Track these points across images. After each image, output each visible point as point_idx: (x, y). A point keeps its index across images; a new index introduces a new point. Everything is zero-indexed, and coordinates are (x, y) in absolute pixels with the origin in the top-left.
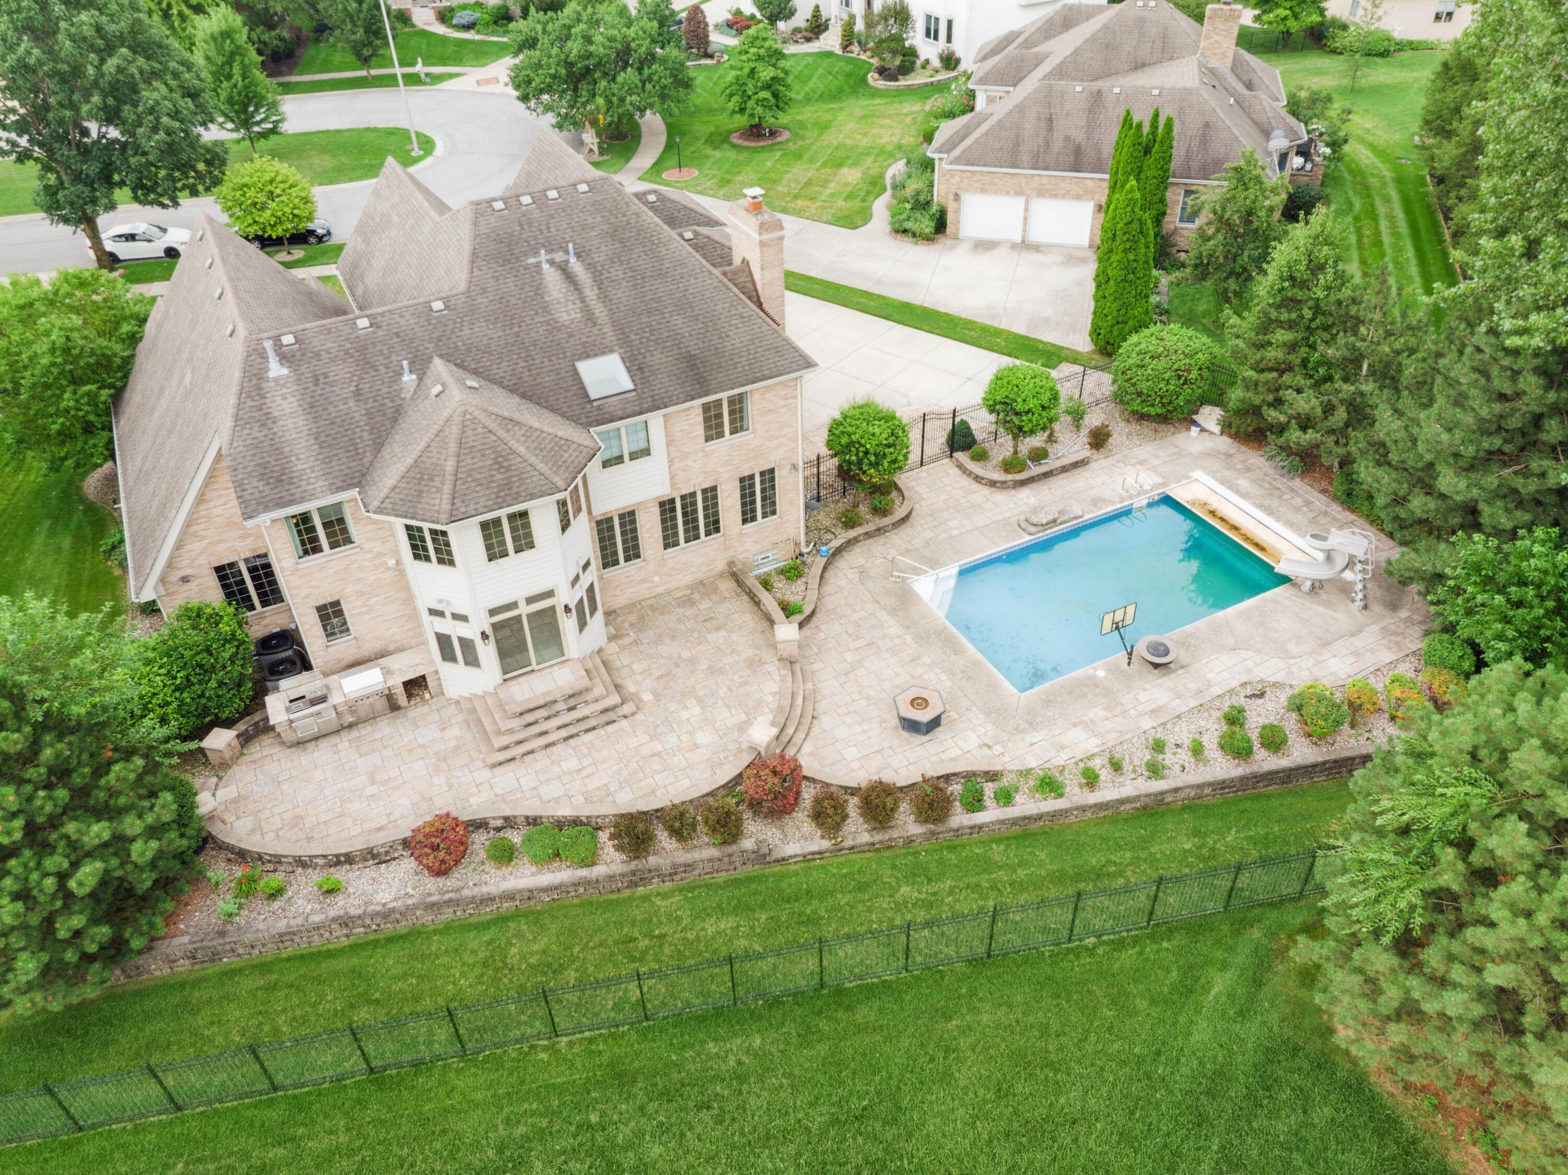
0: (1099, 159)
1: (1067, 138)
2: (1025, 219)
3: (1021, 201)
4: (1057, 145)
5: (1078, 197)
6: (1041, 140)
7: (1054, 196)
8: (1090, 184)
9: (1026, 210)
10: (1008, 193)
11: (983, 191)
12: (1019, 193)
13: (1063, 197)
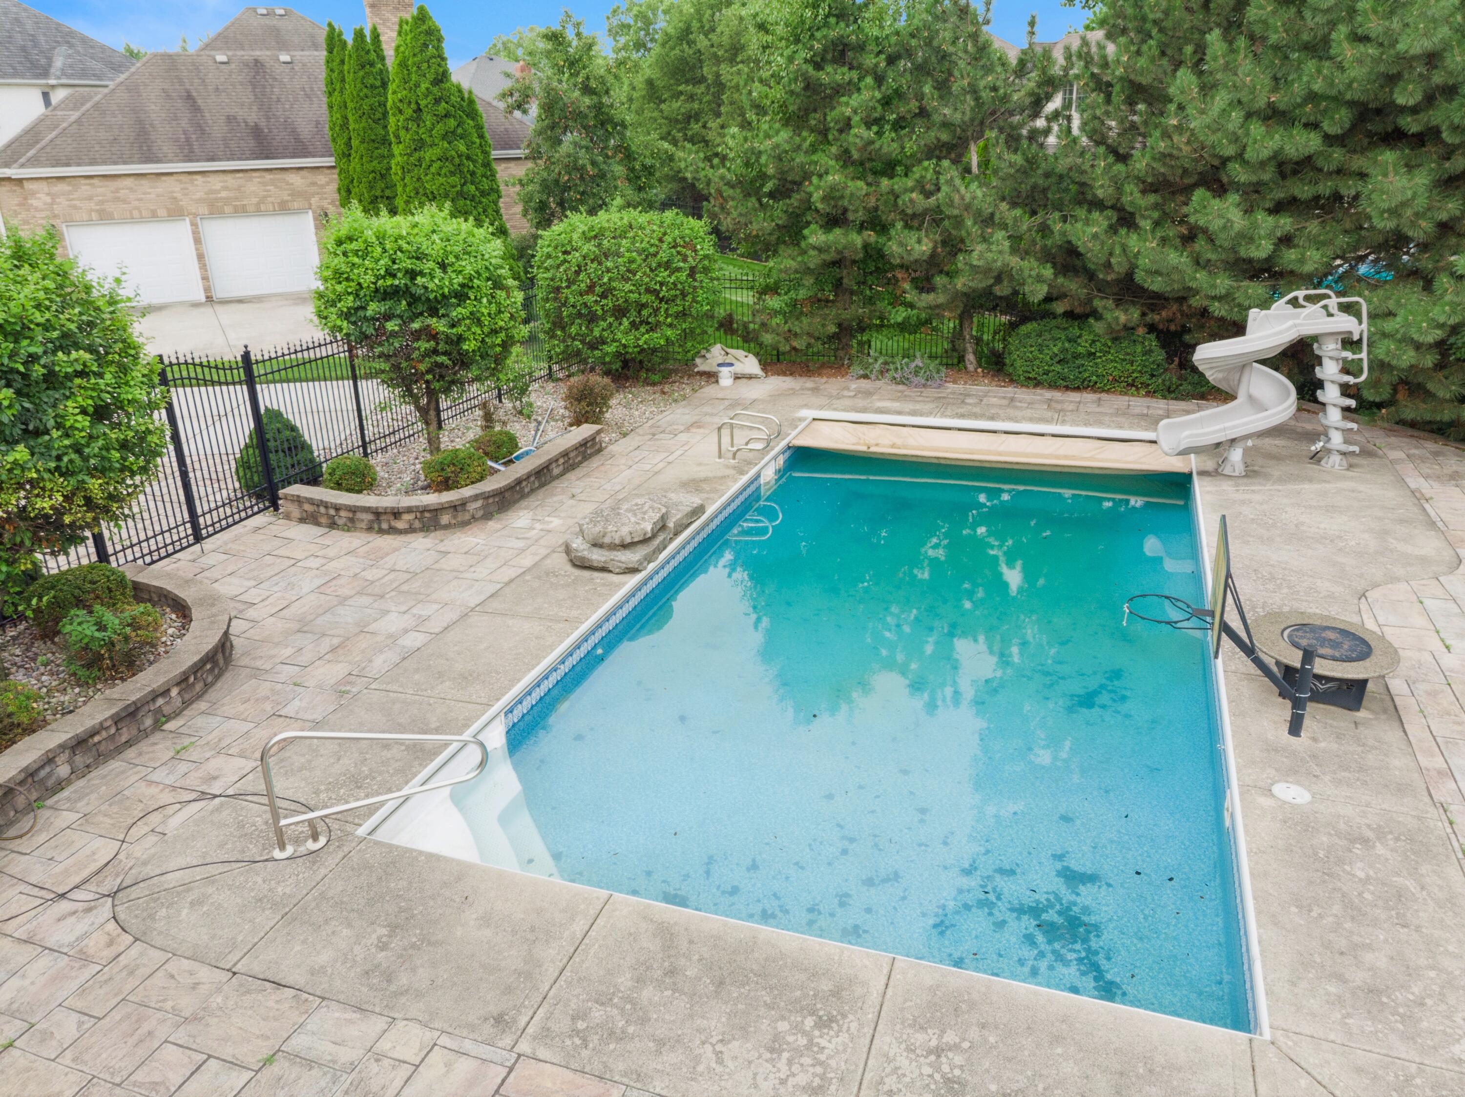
0: (298, 140)
1: (231, 119)
2: (201, 257)
3: (184, 228)
4: (217, 129)
5: (283, 209)
6: (184, 123)
7: (241, 211)
8: (295, 179)
9: (197, 240)
10: (154, 216)
11: (105, 217)
12: (176, 213)
13: (259, 211)
